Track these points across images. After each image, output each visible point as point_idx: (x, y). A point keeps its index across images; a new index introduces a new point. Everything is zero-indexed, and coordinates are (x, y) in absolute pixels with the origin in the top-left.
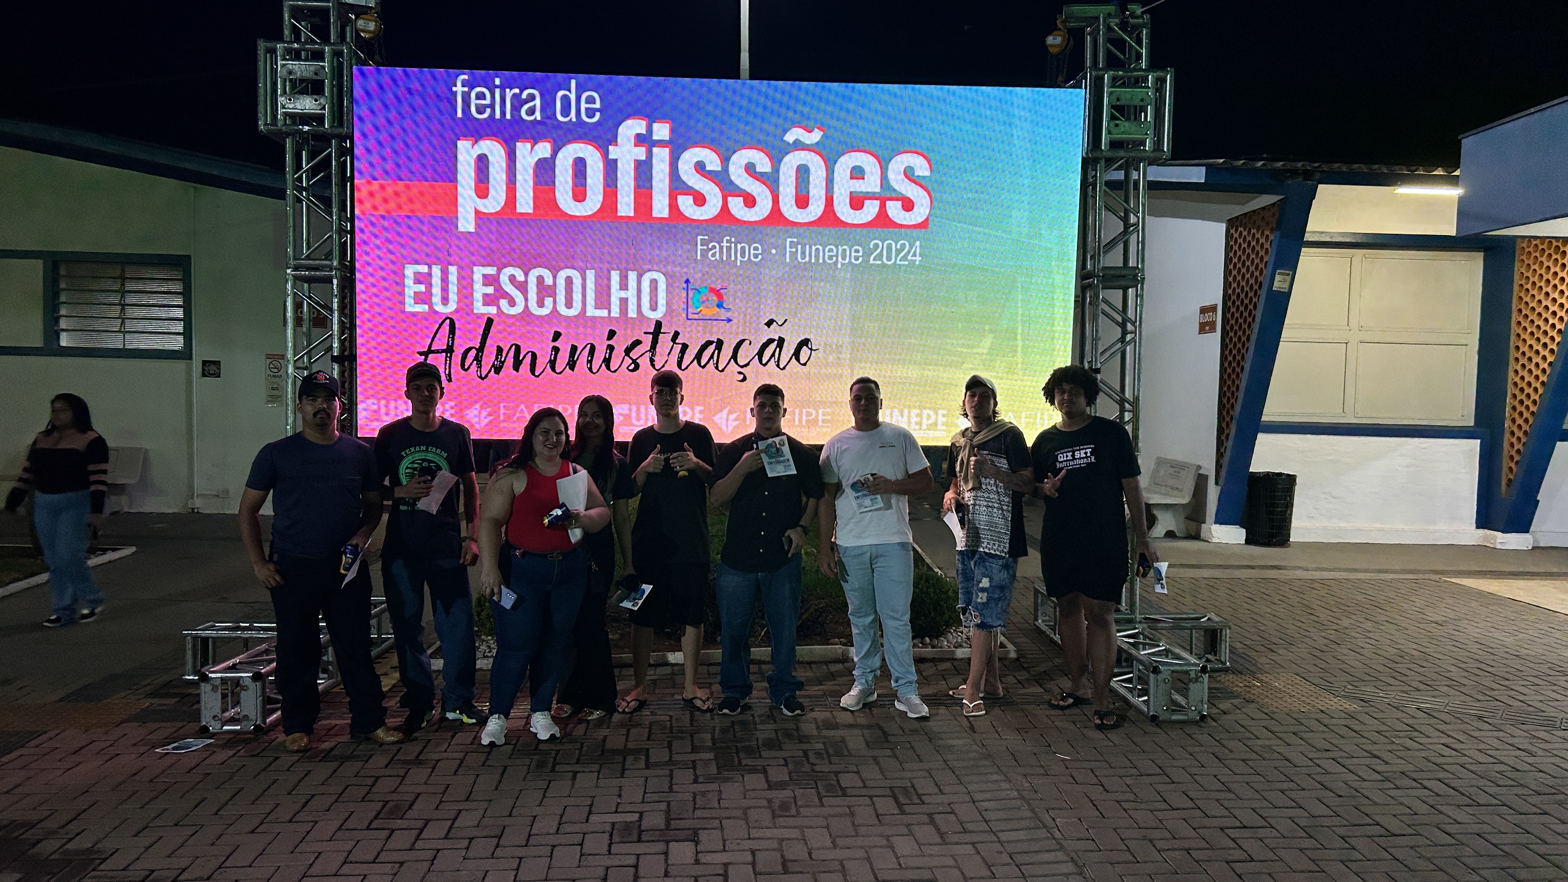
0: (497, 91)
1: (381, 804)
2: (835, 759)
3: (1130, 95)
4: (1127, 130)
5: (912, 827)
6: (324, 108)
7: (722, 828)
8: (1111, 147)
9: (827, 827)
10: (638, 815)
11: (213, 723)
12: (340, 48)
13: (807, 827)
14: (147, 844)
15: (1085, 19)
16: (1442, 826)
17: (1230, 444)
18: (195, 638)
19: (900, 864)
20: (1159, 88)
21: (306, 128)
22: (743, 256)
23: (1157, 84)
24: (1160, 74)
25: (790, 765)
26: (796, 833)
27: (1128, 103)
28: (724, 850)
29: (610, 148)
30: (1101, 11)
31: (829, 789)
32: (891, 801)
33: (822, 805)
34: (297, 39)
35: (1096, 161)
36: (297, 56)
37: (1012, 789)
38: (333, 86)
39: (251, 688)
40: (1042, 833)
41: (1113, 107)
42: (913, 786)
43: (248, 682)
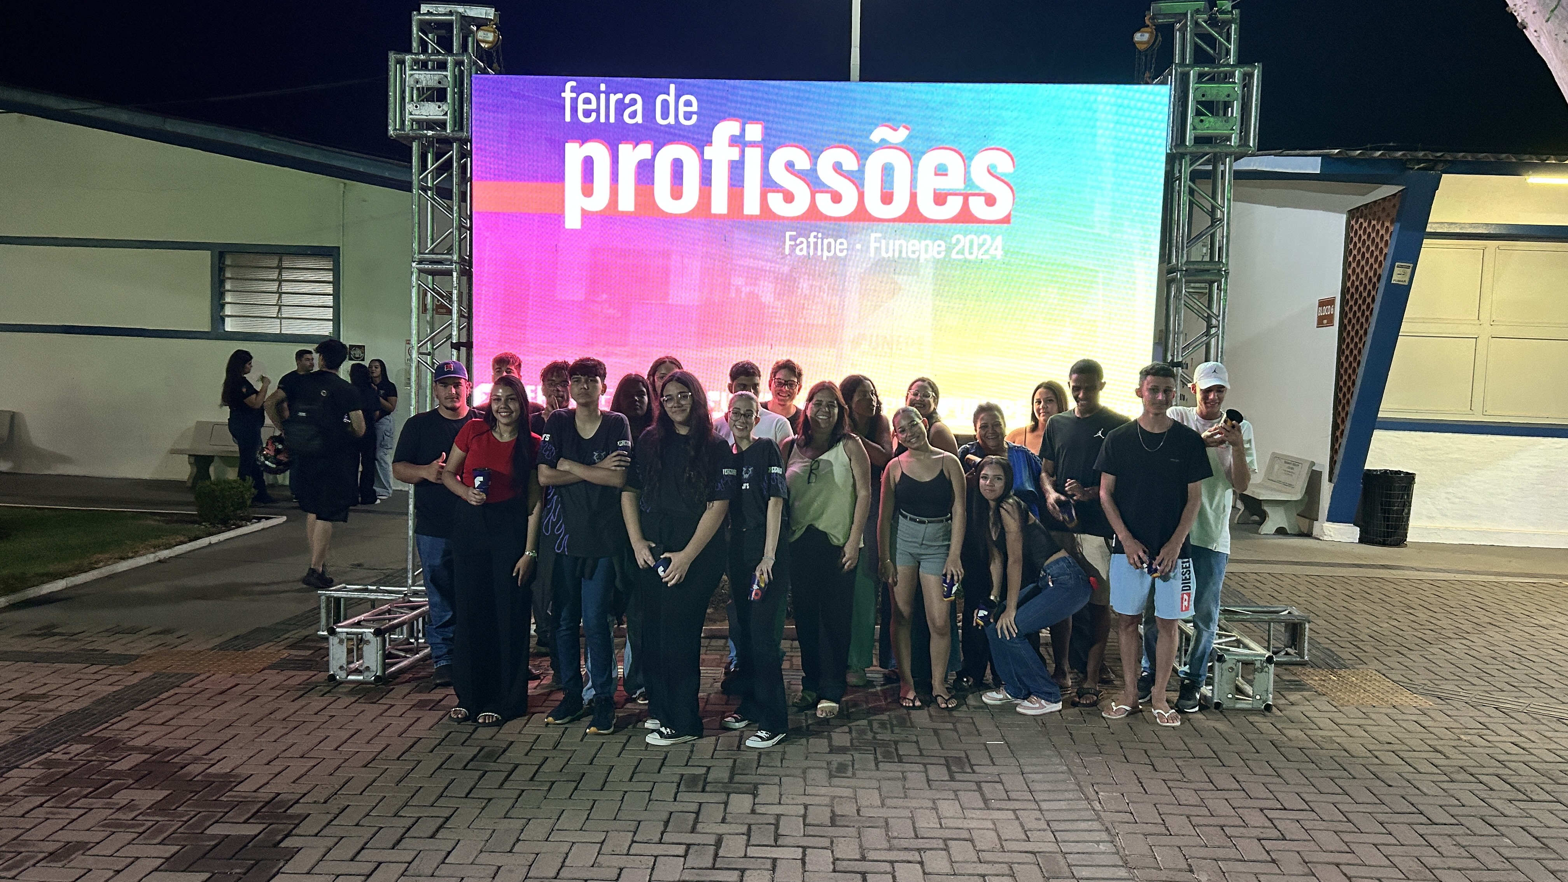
0: (603, 96)
1: (478, 748)
2: (896, 730)
3: (1216, 91)
4: (1212, 125)
5: (958, 793)
6: (446, 114)
7: (780, 785)
8: (1195, 142)
9: (879, 789)
10: (705, 769)
11: (339, 672)
12: (461, 58)
13: (859, 788)
14: (276, 772)
15: (1175, 15)
16: (1487, 818)
17: (1344, 441)
18: (328, 598)
19: (941, 825)
20: (1247, 84)
21: (430, 133)
22: (829, 251)
23: (1244, 79)
24: (1247, 69)
25: (854, 734)
26: (848, 792)
27: (1213, 99)
28: (780, 803)
29: (706, 148)
30: (1190, 7)
31: (888, 757)
32: (944, 770)
33: (878, 769)
34: (425, 51)
35: (1182, 156)
36: (424, 66)
37: (1061, 764)
38: (455, 93)
39: (372, 642)
40: (1084, 804)
41: (1198, 102)
42: (967, 757)
43: (370, 637)
